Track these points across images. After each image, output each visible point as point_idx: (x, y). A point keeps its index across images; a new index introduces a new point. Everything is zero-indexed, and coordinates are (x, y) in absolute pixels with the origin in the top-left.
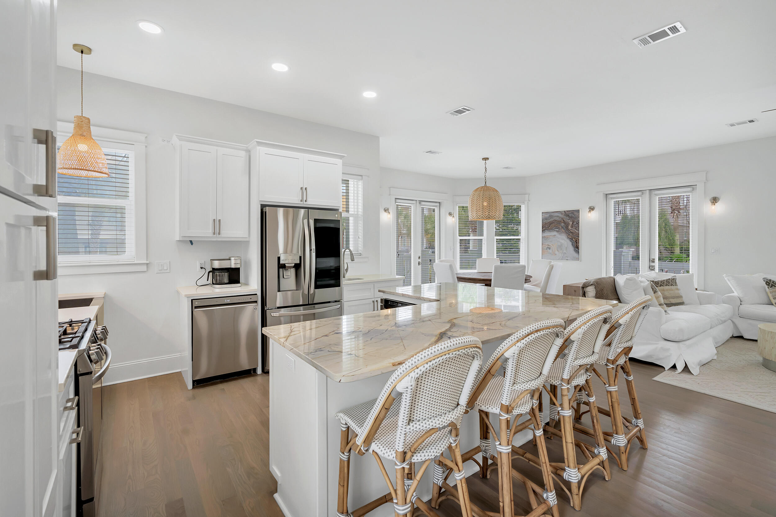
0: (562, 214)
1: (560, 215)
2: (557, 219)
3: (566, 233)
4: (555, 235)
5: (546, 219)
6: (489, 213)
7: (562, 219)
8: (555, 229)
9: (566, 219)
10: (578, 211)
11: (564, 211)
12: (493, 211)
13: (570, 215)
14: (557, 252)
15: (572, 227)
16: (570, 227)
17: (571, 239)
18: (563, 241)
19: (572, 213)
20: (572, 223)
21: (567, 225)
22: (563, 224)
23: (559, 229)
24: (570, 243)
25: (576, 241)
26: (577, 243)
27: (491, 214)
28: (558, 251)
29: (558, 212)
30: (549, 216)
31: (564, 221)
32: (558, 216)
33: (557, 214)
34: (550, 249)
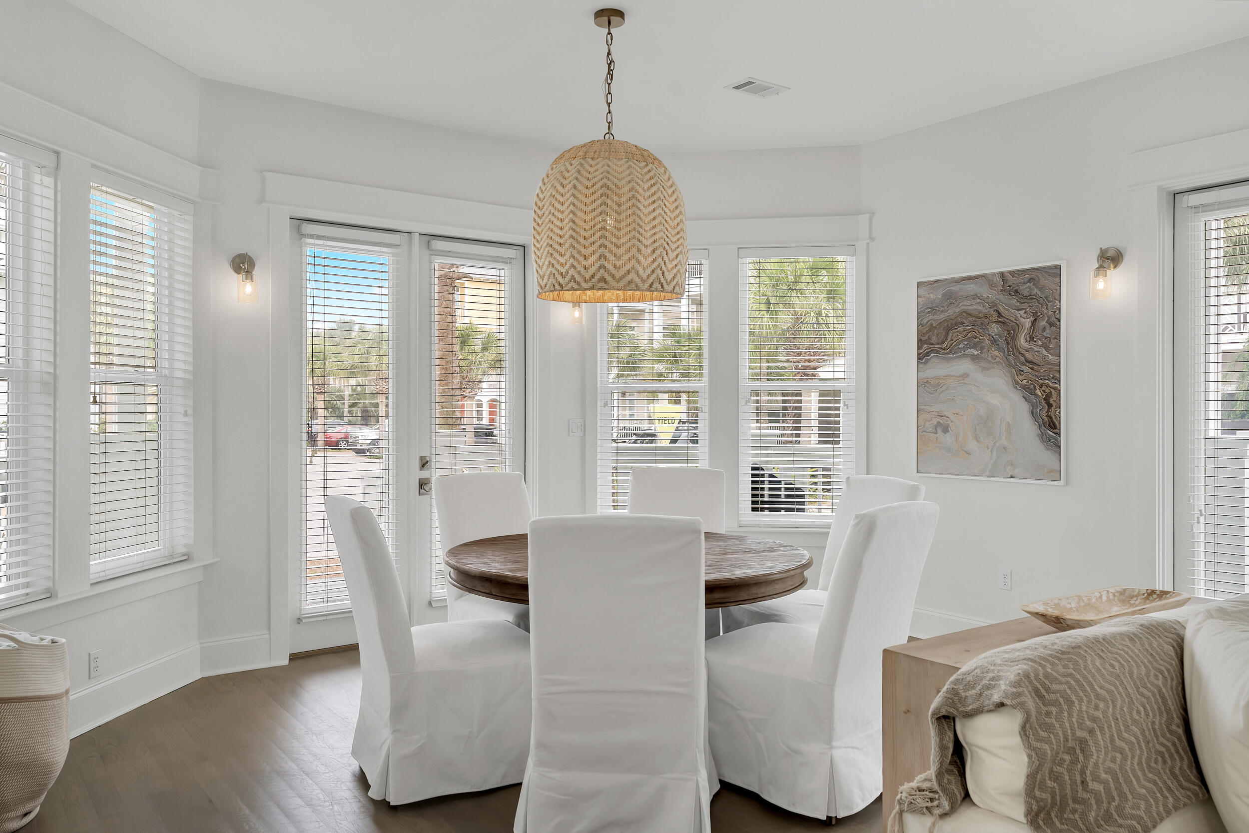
0: (992, 285)
1: (985, 292)
2: (975, 307)
3: (1010, 365)
4: (965, 376)
5: (933, 310)
6: (602, 262)
7: (993, 305)
8: (965, 348)
9: (1008, 306)
10: (1055, 272)
11: (1002, 274)
12: (622, 250)
13: (1025, 290)
14: (972, 445)
15: (1032, 339)
16: (1022, 341)
17: (1028, 391)
18: (995, 400)
19: (1030, 280)
20: (1033, 323)
21: (1011, 331)
22: (995, 329)
23: (982, 349)
24: (1024, 408)
25: (1047, 400)
26: (1050, 406)
27: (610, 267)
28: (977, 438)
29: (976, 277)
30: (944, 295)
31: (1000, 314)
32: (975, 296)
33: (972, 288)
34: (946, 430)
